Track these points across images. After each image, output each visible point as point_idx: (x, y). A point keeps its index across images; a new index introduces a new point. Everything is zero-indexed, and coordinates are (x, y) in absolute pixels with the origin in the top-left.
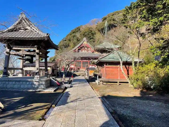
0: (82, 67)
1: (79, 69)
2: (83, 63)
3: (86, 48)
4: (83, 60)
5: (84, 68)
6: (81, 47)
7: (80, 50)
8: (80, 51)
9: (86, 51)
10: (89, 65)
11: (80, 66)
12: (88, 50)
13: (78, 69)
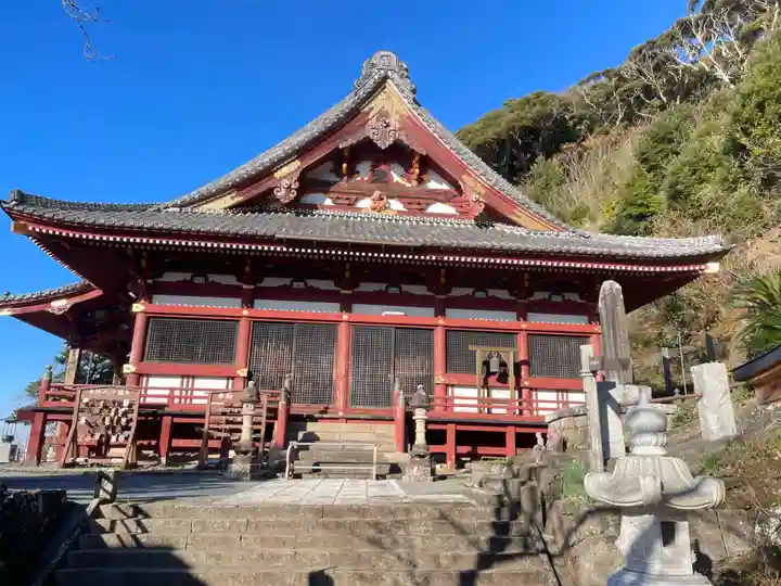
0: (354, 398)
1: (295, 422)
2: (365, 342)
3: (396, 178)
4: (357, 308)
5: (380, 410)
6: (336, 157)
7: (324, 187)
8: (328, 202)
9: (396, 205)
10: (440, 379)
11: (322, 392)
12: (417, 203)
13: (279, 428)
